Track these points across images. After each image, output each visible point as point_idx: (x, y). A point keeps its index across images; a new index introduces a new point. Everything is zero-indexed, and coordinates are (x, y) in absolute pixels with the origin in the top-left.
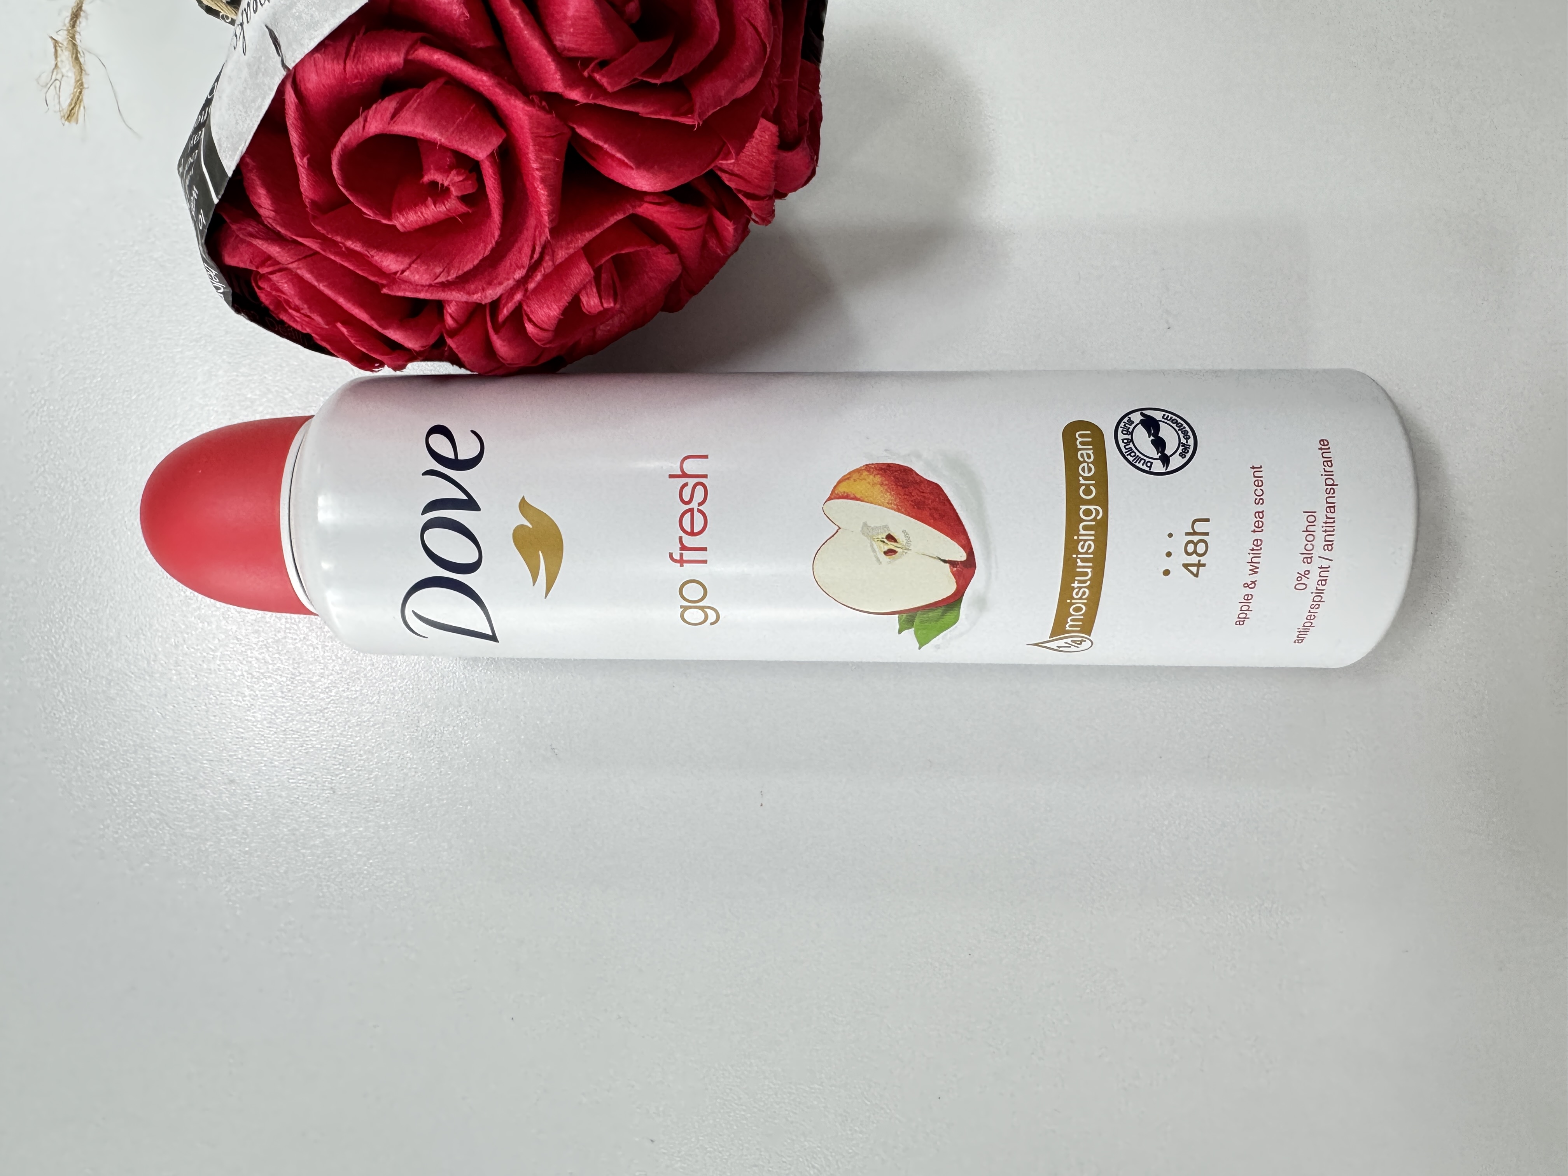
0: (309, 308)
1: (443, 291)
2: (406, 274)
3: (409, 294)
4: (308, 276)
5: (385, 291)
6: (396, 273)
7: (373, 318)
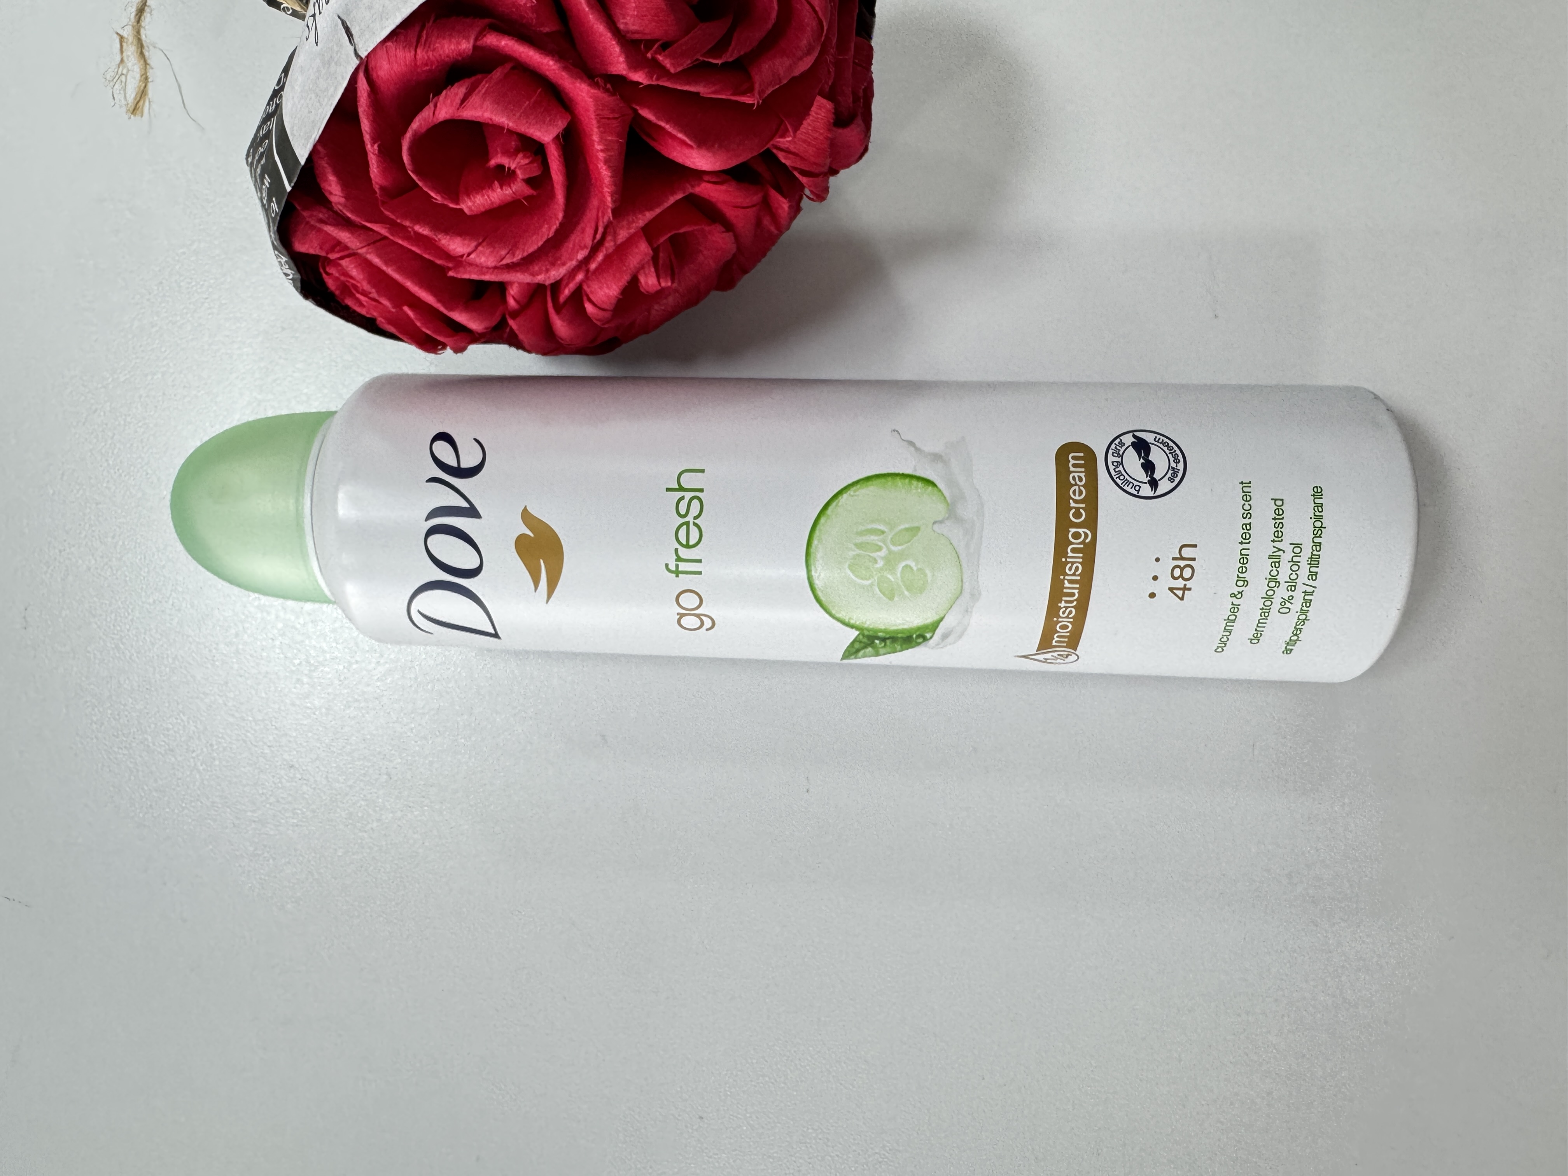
0: (378, 292)
1: (508, 272)
2: (472, 256)
3: (474, 277)
4: (376, 261)
5: (451, 274)
6: (462, 256)
7: (439, 301)
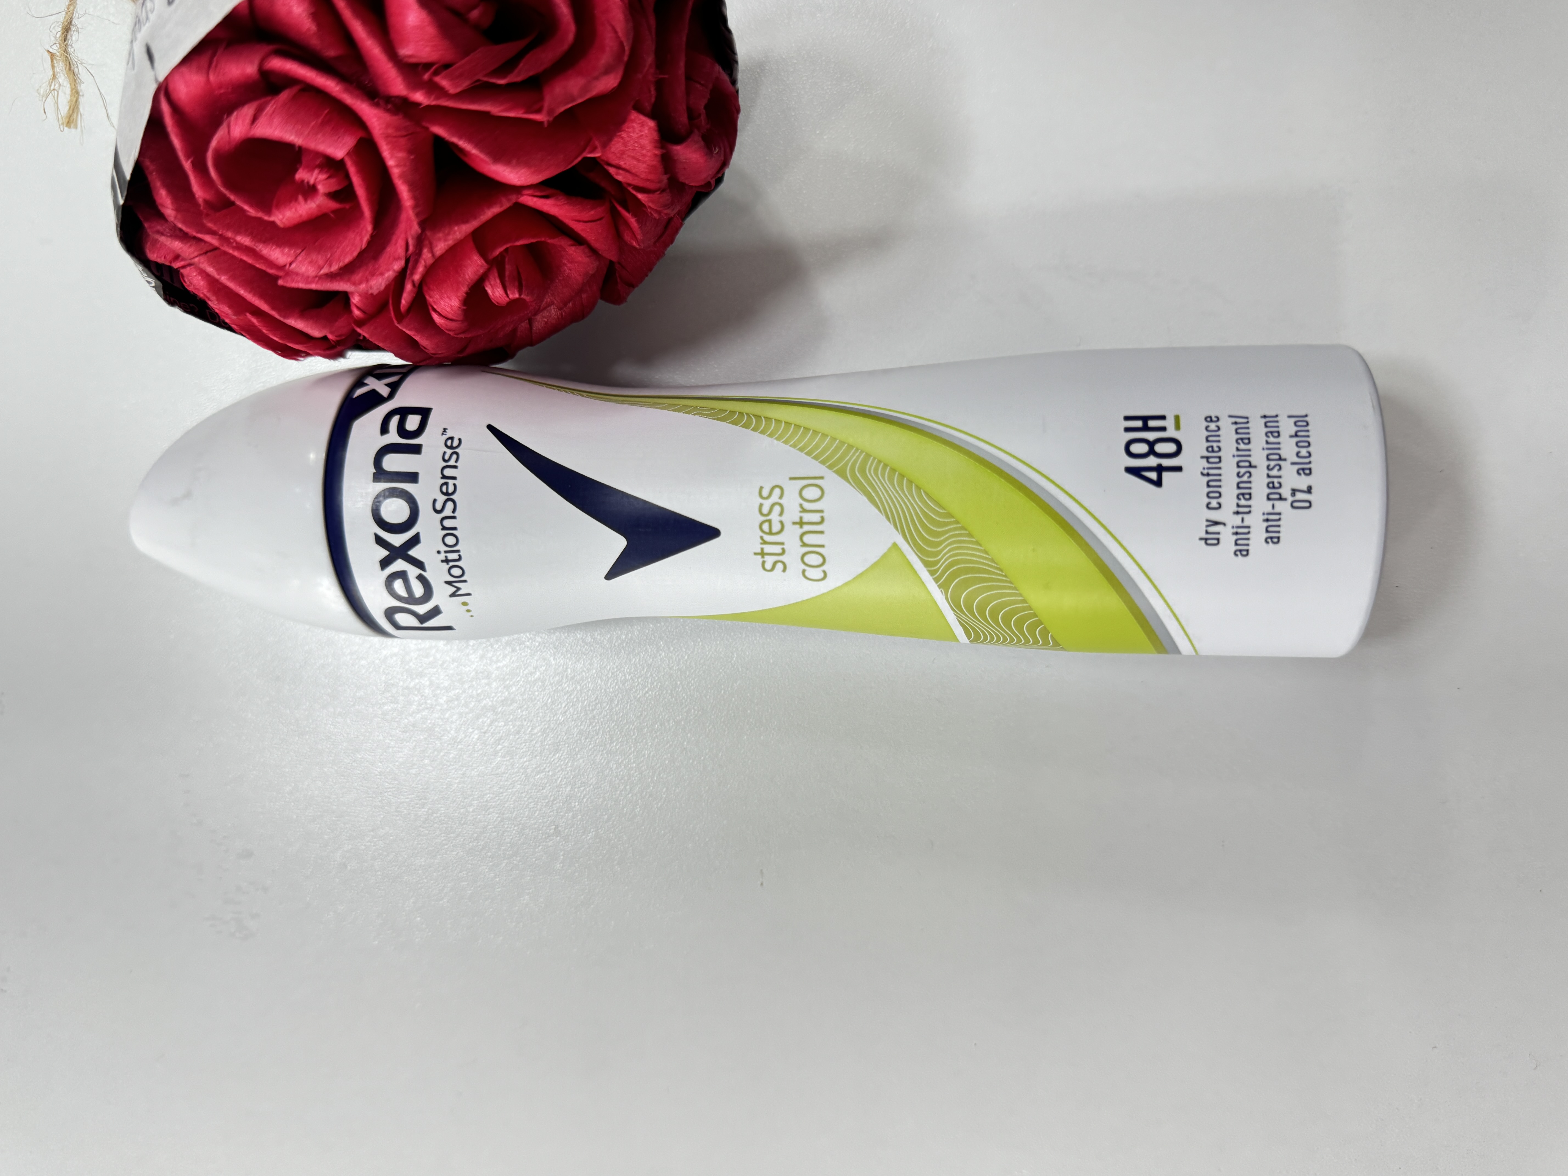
1: (341, 281)
2: (294, 265)
3: (302, 285)
5: (280, 282)
6: (285, 265)
7: (273, 308)
